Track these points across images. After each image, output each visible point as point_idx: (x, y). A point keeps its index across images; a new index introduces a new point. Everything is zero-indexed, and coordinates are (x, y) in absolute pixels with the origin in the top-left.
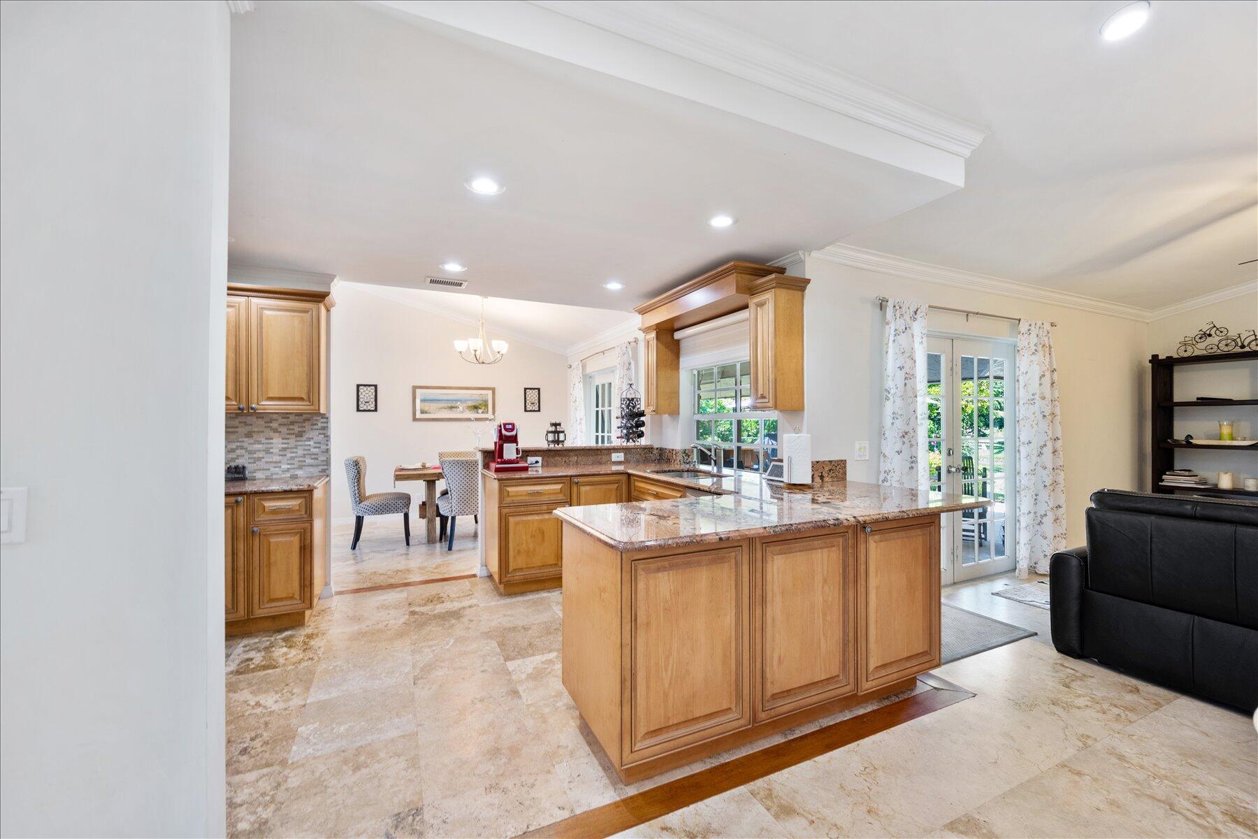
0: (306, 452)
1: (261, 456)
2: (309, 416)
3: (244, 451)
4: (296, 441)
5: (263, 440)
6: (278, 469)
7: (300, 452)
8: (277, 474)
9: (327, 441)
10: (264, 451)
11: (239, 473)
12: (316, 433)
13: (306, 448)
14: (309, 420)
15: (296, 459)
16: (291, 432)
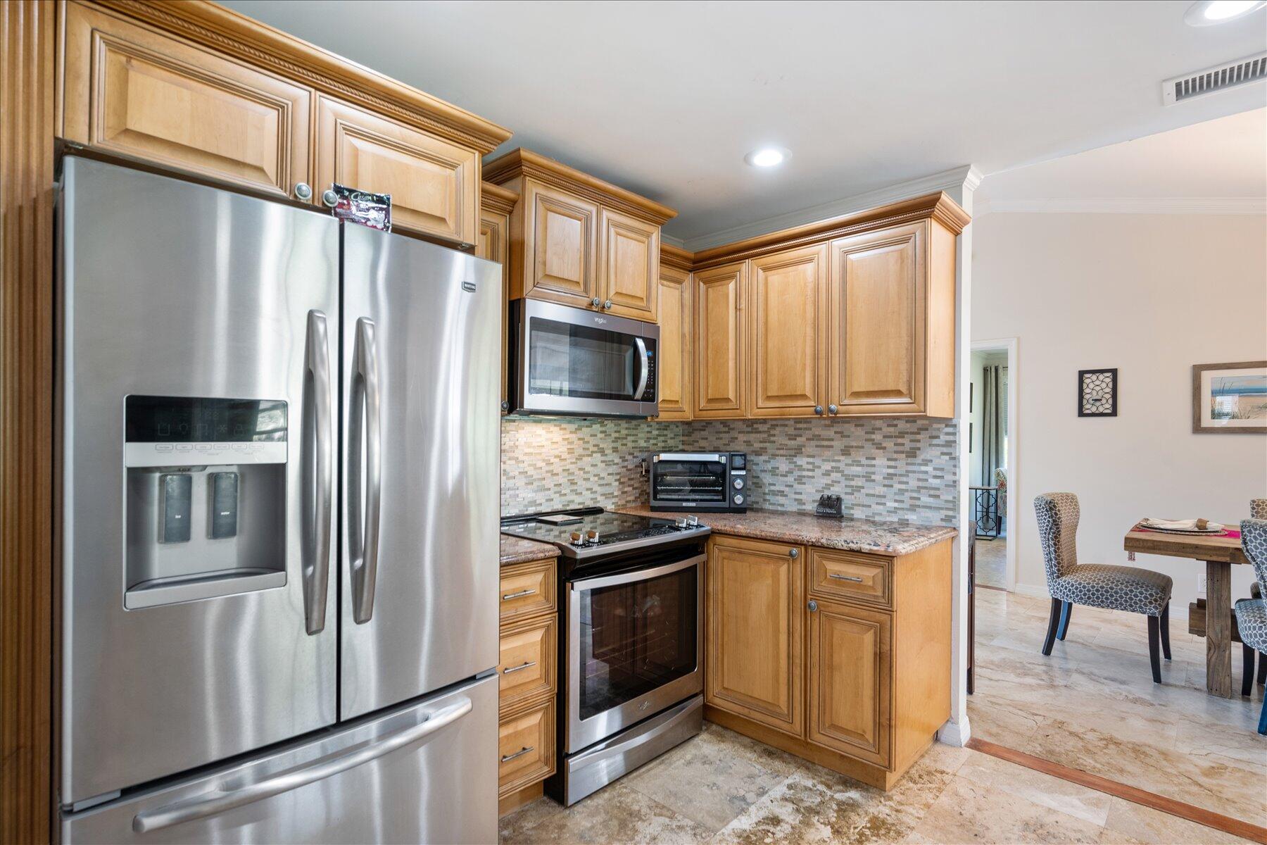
0: (921, 484)
1: (860, 484)
2: (927, 422)
3: (840, 474)
4: (907, 464)
5: (864, 461)
6: (882, 507)
7: (913, 483)
8: (881, 514)
9: (955, 466)
10: (863, 476)
11: (831, 507)
12: (937, 451)
13: (921, 476)
14: (927, 429)
15: (907, 495)
16: (901, 448)
